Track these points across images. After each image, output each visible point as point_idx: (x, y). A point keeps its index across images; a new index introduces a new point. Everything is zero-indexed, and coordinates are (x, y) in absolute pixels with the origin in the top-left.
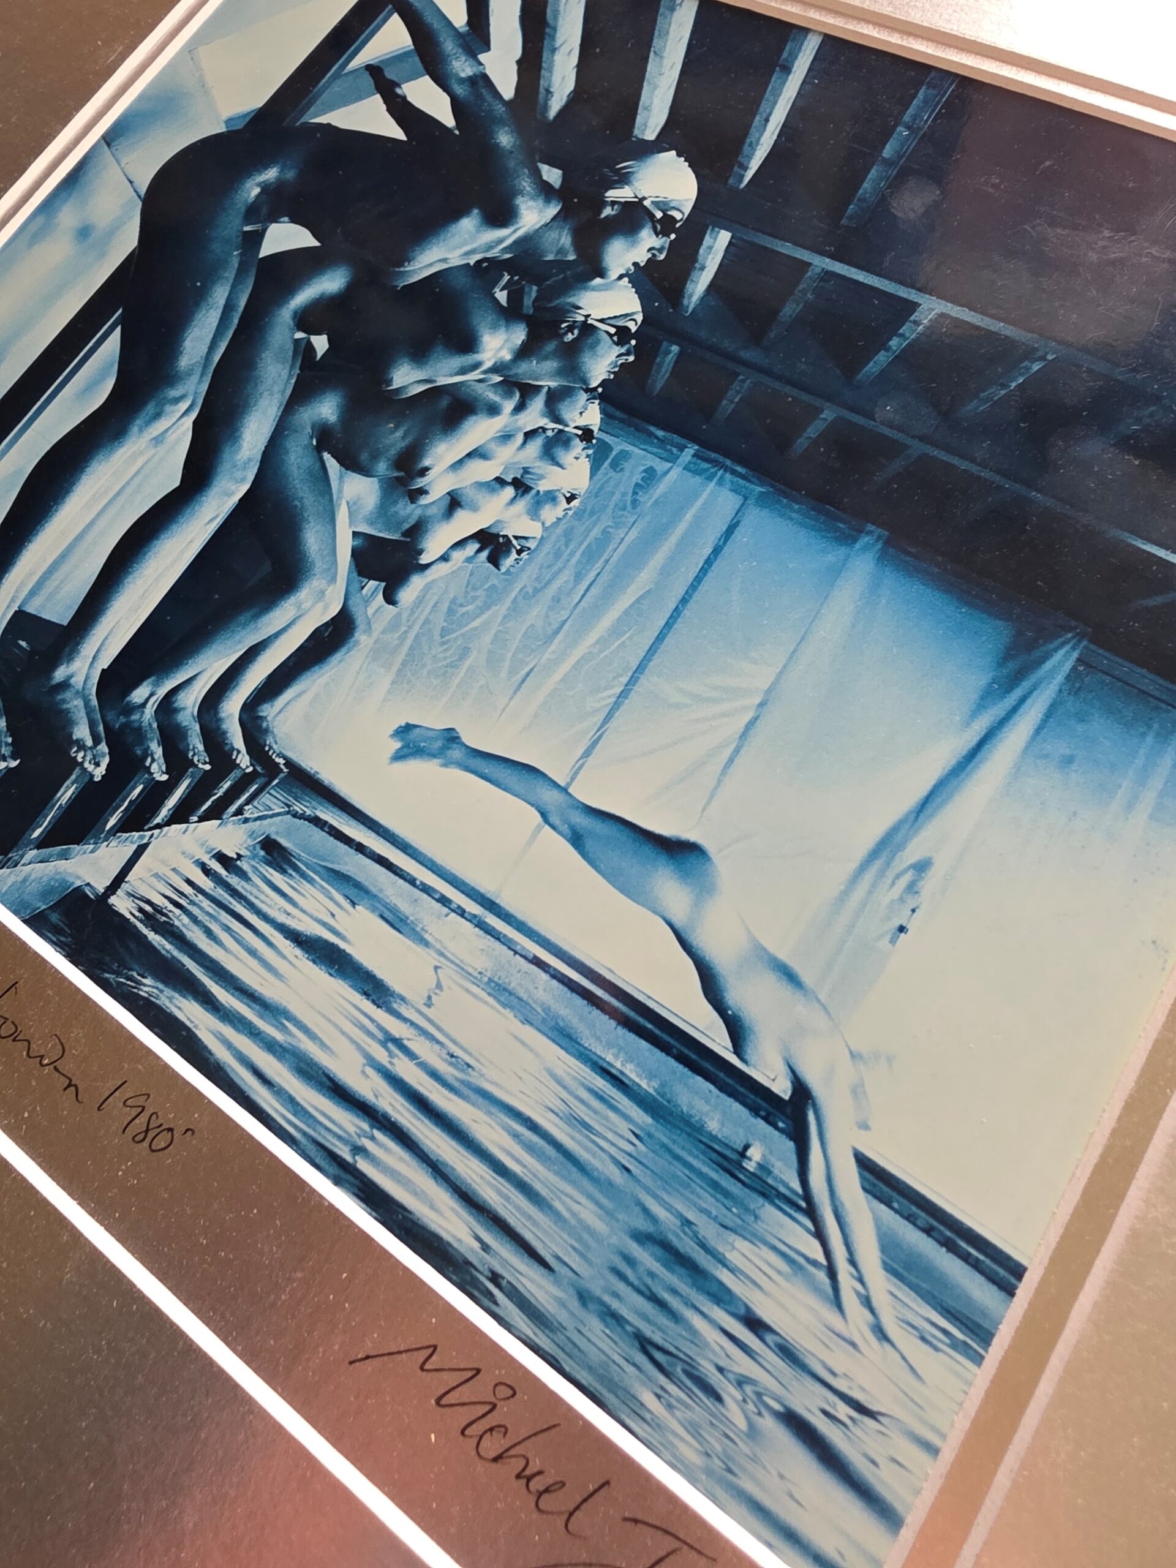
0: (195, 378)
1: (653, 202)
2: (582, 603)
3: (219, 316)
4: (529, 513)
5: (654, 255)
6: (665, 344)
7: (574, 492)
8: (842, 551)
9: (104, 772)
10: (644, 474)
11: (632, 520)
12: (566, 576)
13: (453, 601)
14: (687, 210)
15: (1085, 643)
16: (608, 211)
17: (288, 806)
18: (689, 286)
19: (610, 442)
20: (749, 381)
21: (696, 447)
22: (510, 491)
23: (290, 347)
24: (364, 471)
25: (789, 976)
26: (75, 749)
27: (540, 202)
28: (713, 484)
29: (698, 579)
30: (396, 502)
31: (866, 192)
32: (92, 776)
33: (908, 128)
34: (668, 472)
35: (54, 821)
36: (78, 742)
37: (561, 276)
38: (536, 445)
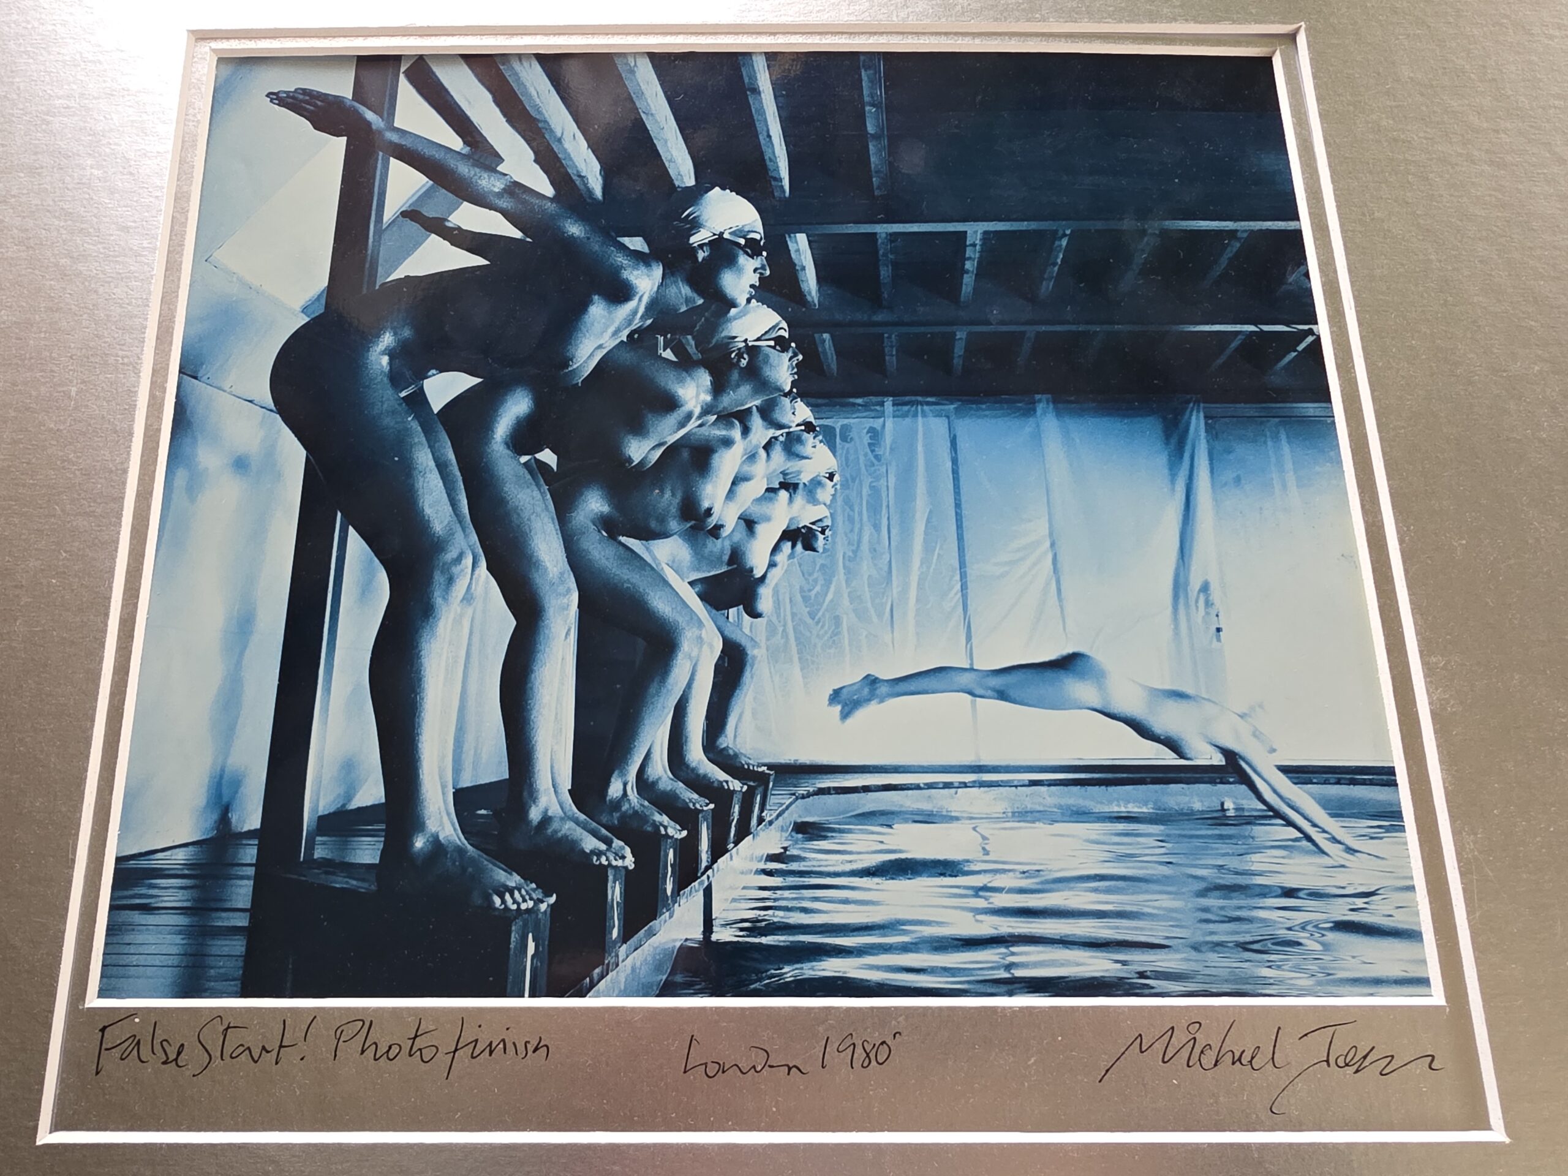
0: (459, 535)
1: (730, 233)
2: (893, 544)
3: (438, 476)
4: (809, 502)
5: (761, 274)
6: (816, 336)
7: (830, 471)
8: (1031, 421)
9: (633, 860)
10: (869, 435)
11: (884, 470)
12: (868, 531)
13: (802, 590)
14: (760, 228)
15: (1202, 405)
16: (701, 255)
17: (794, 794)
18: (804, 286)
19: (829, 424)
20: (893, 336)
21: (891, 399)
22: (783, 494)
23: (524, 472)
24: (664, 535)
25: (1178, 695)
26: (595, 858)
27: (643, 268)
28: (920, 418)
29: (957, 486)
30: (704, 545)
31: (876, 166)
32: (626, 868)
33: (873, 105)
34: (884, 425)
35: (621, 917)
36: (593, 852)
37: (703, 319)
38: (778, 452)
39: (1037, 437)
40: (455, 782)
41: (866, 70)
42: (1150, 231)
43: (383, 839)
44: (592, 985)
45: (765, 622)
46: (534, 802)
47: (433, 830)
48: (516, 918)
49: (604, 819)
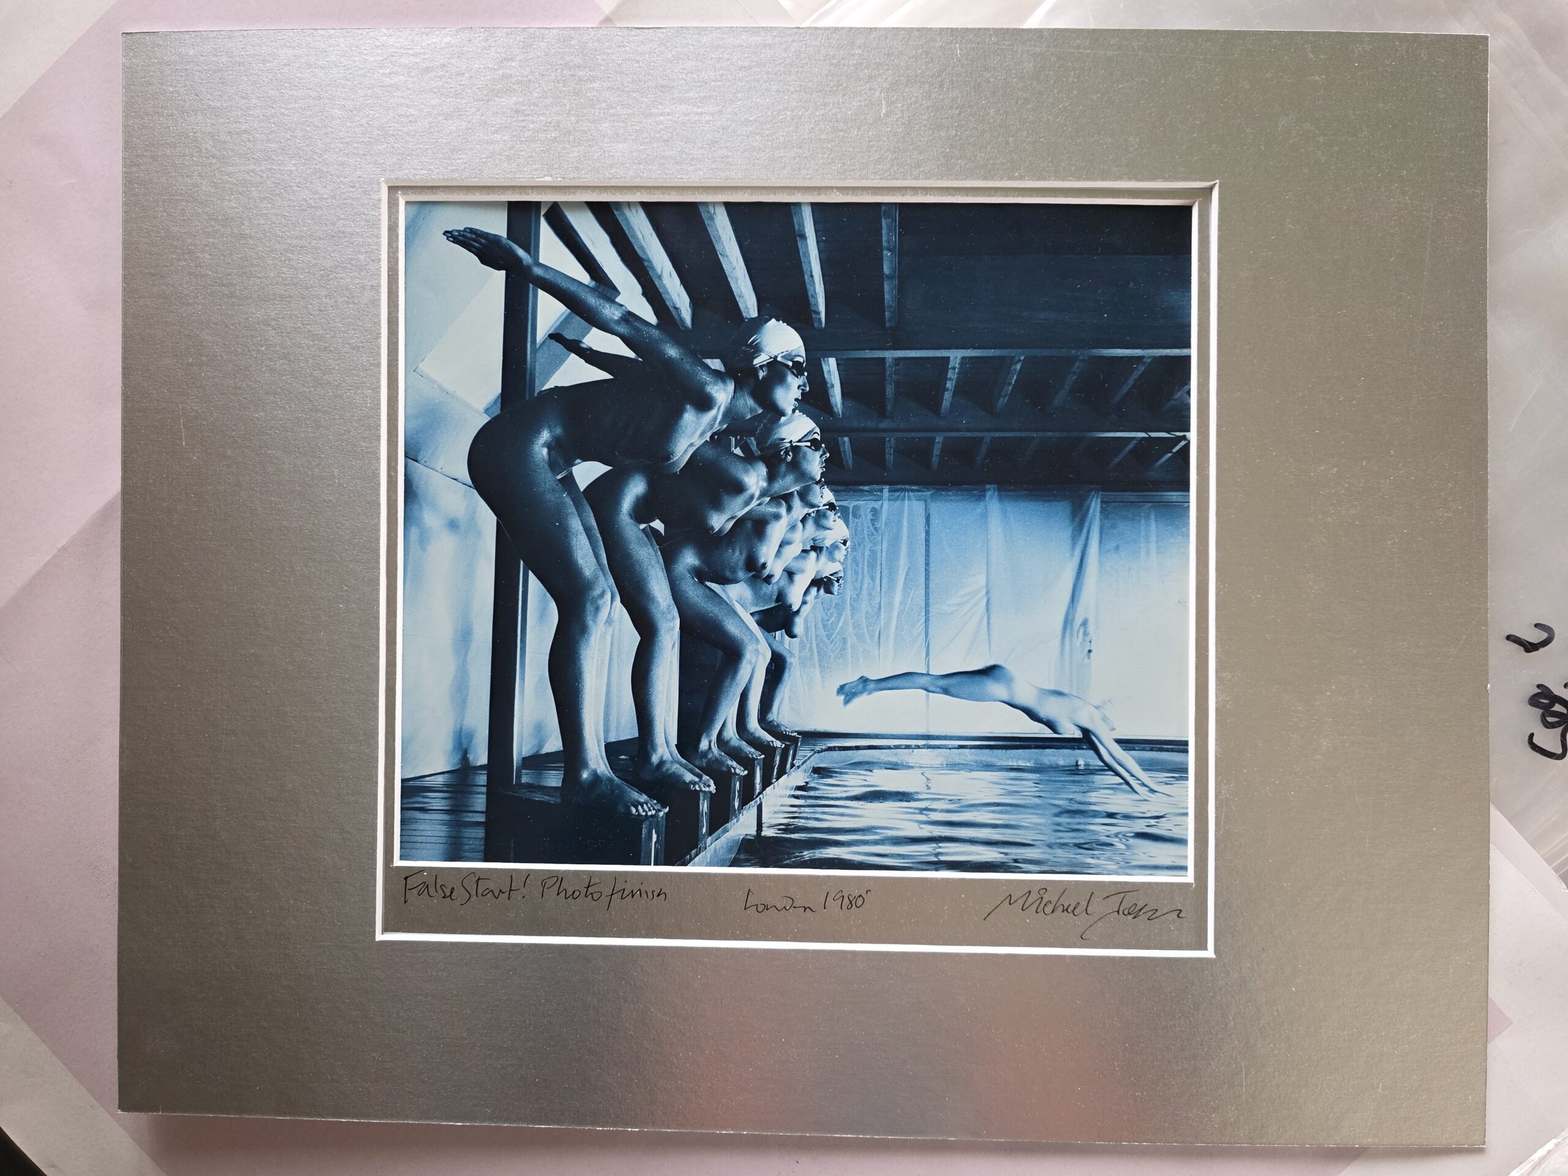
0: (602, 578)
1: (782, 357)
2: (883, 590)
3: (586, 537)
4: (829, 560)
5: (803, 390)
6: (840, 439)
7: (844, 538)
8: (982, 504)
9: (715, 787)
10: (872, 513)
11: (880, 538)
12: (867, 580)
13: (823, 620)
14: (803, 353)
15: (1100, 493)
16: (761, 374)
17: (813, 750)
18: (832, 400)
20: (892, 439)
21: (888, 487)
22: (813, 554)
23: (642, 535)
24: (734, 581)
25: (1059, 694)
26: (692, 786)
27: (721, 385)
28: (906, 501)
29: (927, 551)
30: (761, 588)
31: (889, 302)
32: (710, 792)
33: (889, 250)
34: (882, 506)
35: (708, 821)
36: (691, 782)
37: (762, 425)
38: (810, 524)
39: (984, 516)
40: (606, 738)
41: (885, 219)
42: (1081, 358)
43: (563, 772)
44: (691, 860)
46: (655, 751)
47: (593, 767)
49: (697, 762)
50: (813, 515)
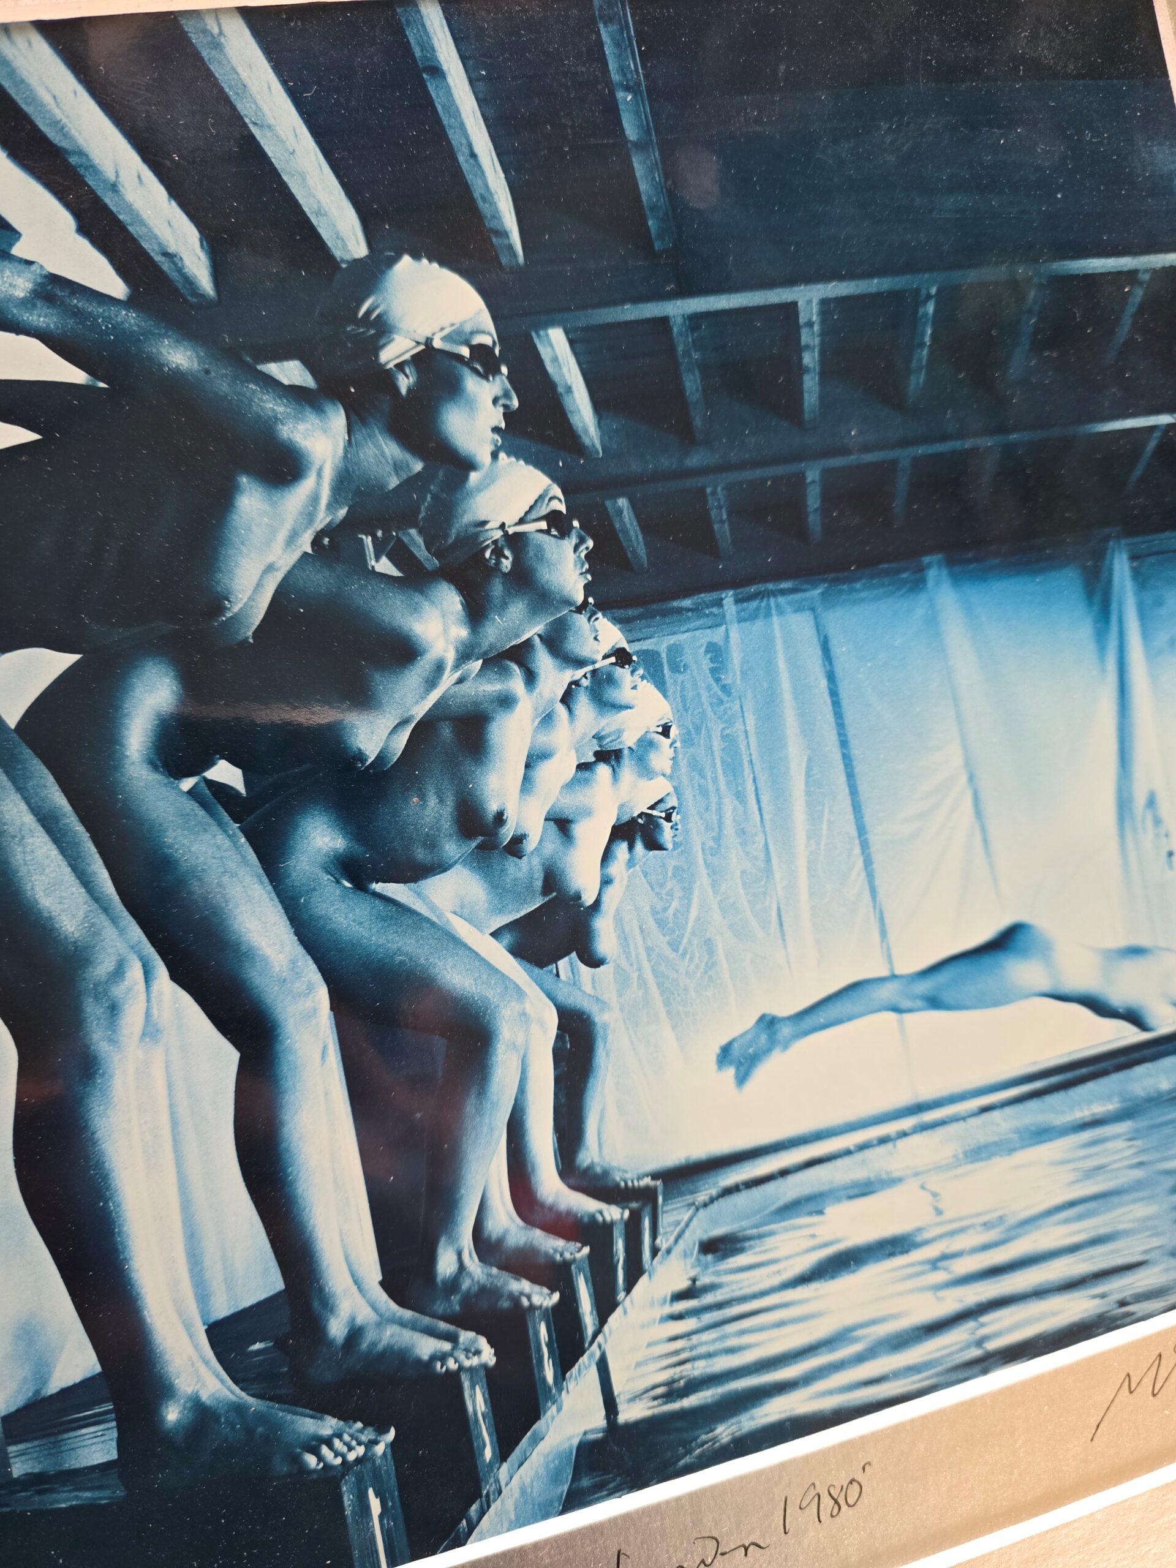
1: (444, 339)
2: (766, 817)
4: (641, 775)
5: (505, 406)
6: (608, 503)
7: (663, 722)
9: (492, 1351)
10: (709, 656)
11: (737, 707)
12: (729, 804)
13: (654, 912)
14: (490, 325)
15: (1124, 541)
16: (404, 383)
17: (693, 1204)
18: (575, 420)
19: (650, 648)
20: (719, 489)
21: (731, 593)
22: (603, 770)
23: (191, 805)
24: (438, 867)
25: (1136, 951)
26: (439, 1365)
27: (313, 418)
28: (775, 617)
29: (839, 715)
30: (503, 871)
31: (650, 198)
32: (484, 1366)
33: (627, 89)
34: (727, 637)
35: (493, 1429)
36: (433, 1358)
37: (429, 496)
38: (583, 704)
39: (932, 621)
40: (204, 1313)
41: (606, 26)
42: (1035, 281)
43: (114, 1424)
44: (471, 1528)
45: (612, 969)
46: (332, 1313)
47: (189, 1390)
48: (343, 1476)
50: (585, 683)
